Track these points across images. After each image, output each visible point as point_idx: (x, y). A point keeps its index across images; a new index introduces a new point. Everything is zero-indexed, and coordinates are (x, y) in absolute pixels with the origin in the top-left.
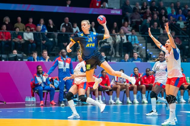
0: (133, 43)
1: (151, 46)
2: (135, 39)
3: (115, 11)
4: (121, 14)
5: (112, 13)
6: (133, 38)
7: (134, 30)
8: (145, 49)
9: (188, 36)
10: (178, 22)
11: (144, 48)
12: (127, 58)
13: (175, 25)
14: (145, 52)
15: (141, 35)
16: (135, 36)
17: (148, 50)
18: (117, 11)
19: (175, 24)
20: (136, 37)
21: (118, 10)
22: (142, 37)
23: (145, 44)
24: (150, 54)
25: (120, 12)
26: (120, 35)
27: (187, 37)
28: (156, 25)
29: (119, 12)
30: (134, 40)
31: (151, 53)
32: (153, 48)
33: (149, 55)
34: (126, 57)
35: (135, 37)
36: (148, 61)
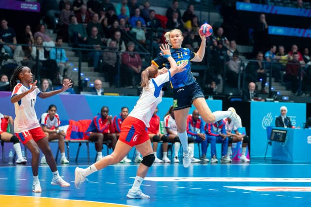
0: (58, 61)
1: (87, 68)
2: (61, 55)
3: (28, 5)
4: (39, 11)
5: (22, 9)
6: (59, 52)
7: (61, 40)
8: (78, 71)
9: (149, 53)
10: (134, 30)
11: (75, 69)
12: (46, 86)
13: (128, 35)
14: (77, 76)
15: (71, 48)
16: (61, 49)
17: (82, 74)
18: (31, 5)
19: (128, 32)
20: (64, 51)
21: (33, 3)
22: (73, 51)
23: (77, 63)
24: (86, 81)
25: (37, 7)
26: (37, 47)
27: (147, 55)
28: (96, 31)
29: (35, 8)
30: (60, 57)
31: (87, 79)
32: (91, 71)
33: (83, 82)
34: (44, 85)
35: (61, 51)
36: (82, 93)
